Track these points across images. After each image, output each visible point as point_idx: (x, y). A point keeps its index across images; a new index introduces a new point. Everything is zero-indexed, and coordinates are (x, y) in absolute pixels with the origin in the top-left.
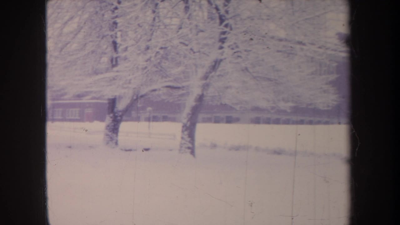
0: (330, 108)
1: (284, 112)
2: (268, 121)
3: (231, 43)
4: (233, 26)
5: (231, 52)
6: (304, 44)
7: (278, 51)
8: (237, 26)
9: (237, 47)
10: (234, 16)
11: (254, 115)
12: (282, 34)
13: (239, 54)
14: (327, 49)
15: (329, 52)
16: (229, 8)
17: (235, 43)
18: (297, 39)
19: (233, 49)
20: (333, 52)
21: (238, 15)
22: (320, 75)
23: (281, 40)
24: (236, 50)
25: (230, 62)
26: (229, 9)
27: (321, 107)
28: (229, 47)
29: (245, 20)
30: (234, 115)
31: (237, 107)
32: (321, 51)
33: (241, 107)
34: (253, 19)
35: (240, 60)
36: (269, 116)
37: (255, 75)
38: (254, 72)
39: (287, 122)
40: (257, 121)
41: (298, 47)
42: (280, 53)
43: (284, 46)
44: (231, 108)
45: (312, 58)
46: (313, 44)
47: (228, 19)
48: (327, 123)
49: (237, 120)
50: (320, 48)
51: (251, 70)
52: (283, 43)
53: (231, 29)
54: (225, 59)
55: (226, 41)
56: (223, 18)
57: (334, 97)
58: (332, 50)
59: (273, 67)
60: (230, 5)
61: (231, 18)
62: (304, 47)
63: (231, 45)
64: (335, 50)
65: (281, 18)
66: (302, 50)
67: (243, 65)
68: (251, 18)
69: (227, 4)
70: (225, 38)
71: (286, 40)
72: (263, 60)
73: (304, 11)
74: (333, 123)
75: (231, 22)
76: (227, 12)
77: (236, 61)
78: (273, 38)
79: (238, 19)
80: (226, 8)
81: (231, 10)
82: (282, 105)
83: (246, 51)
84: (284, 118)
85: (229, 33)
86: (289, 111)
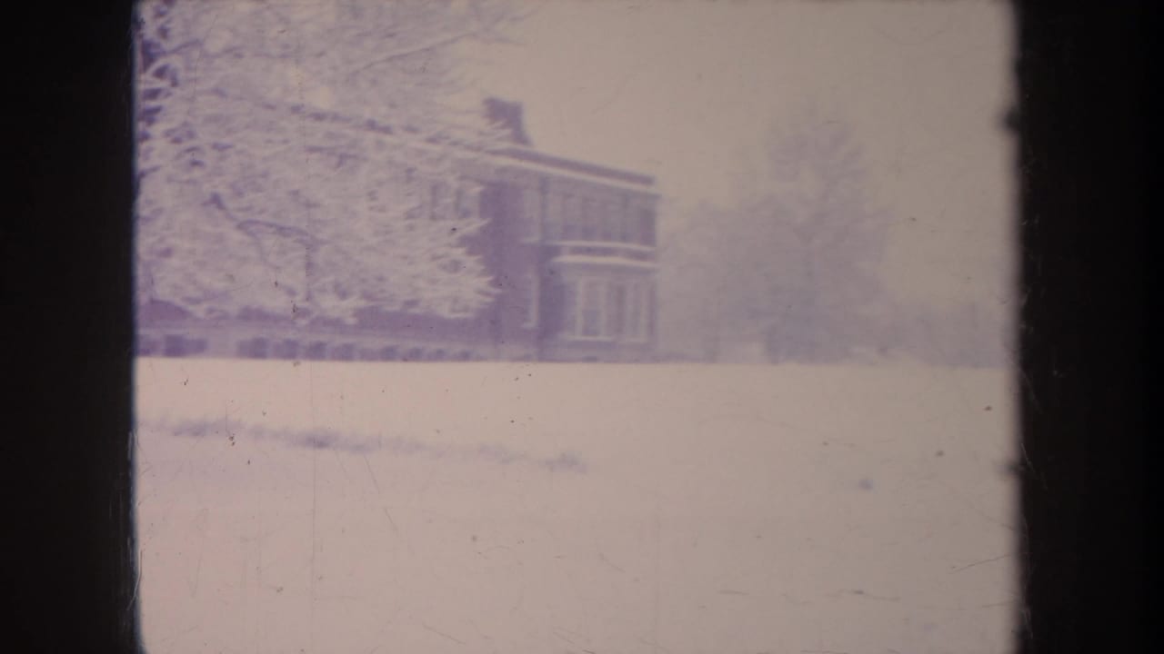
0: (469, 315)
1: (336, 324)
2: (290, 351)
3: (173, 125)
4: (181, 75)
5: (173, 150)
6: (387, 130)
7: (312, 150)
8: (192, 75)
9: (191, 135)
10: (185, 45)
11: (249, 333)
12: (321, 99)
13: (198, 157)
14: (455, 144)
15: (460, 154)
16: (169, 22)
17: (185, 124)
18: (367, 113)
19: (177, 141)
20: (470, 155)
21: (196, 43)
22: (433, 217)
23: (319, 117)
24: (188, 144)
25: (170, 180)
26: (168, 26)
27: (445, 311)
28: (167, 134)
29: (217, 56)
30: (191, 333)
31: (199, 311)
32: (436, 149)
33: (211, 311)
34: (239, 56)
35: (197, 173)
36: (291, 335)
37: (241, 216)
38: (240, 210)
39: (346, 354)
40: (256, 350)
41: (371, 137)
42: (315, 156)
43: (330, 135)
44: (181, 313)
45: (410, 171)
46: (411, 130)
47: (164, 54)
48: (465, 357)
49: (199, 348)
50: (432, 140)
51: (231, 205)
52: (326, 126)
53: (175, 84)
54: (155, 169)
55: (158, 116)
56: (153, 51)
57: (483, 282)
58: (469, 148)
59: (296, 193)
60: (174, 11)
61: (176, 51)
62: (388, 139)
63: (173, 130)
64: (478, 149)
65: (321, 54)
66: (380, 145)
67: (207, 189)
68: (234, 53)
69: (164, 8)
70: (157, 110)
71: (336, 118)
72: (265, 175)
73: (391, 36)
74: (480, 359)
75: (175, 62)
76: (163, 32)
77: (185, 177)
78: (296, 109)
79: (196, 54)
80: (161, 21)
81: (176, 27)
82: (330, 305)
83: (216, 146)
84: (339, 341)
85: (169, 94)
86: (351, 321)
